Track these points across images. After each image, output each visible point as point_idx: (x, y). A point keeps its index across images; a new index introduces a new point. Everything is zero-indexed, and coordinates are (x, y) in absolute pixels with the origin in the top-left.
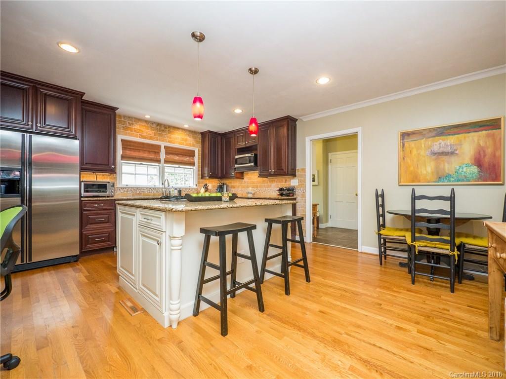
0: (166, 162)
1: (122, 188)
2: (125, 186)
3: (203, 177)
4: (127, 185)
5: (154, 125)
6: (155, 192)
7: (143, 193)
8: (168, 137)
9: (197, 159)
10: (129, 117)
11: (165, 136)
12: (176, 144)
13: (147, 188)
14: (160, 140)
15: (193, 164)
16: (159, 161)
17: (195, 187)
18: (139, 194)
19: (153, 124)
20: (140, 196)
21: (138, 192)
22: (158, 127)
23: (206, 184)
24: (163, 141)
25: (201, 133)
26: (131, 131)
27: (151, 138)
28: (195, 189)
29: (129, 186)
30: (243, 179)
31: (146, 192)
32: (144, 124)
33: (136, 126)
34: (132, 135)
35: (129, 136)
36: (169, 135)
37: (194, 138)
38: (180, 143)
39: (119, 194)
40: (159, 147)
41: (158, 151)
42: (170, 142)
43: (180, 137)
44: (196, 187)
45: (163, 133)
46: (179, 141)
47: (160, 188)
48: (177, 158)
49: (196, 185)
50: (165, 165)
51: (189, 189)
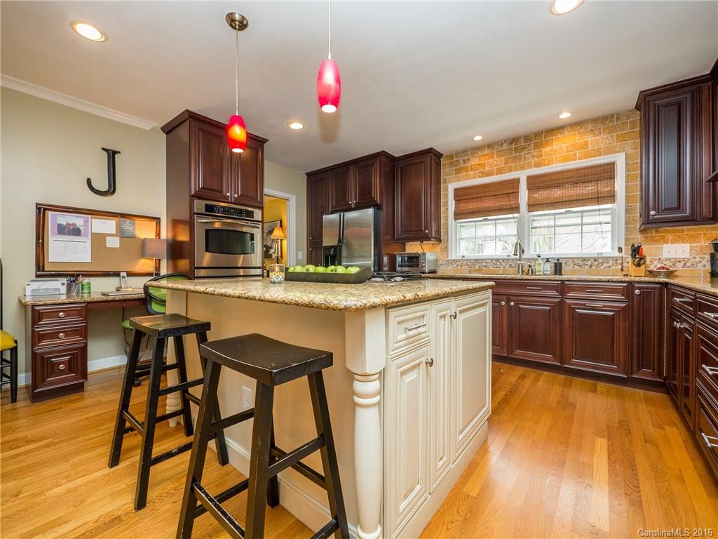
0: (532, 206)
1: (455, 261)
2: (461, 258)
4: (463, 257)
5: (504, 145)
6: (507, 267)
7: (484, 269)
8: (533, 157)
10: (464, 152)
11: (527, 156)
12: (554, 165)
13: (492, 260)
14: (516, 169)
15: (611, 198)
16: (516, 209)
17: (616, 254)
18: (479, 270)
19: (502, 144)
20: (480, 273)
21: (477, 267)
22: (513, 146)
24: (522, 168)
25: (638, 109)
26: (467, 171)
27: (499, 172)
28: (616, 259)
29: (466, 258)
31: (491, 267)
32: (486, 151)
33: (474, 161)
34: (467, 178)
35: (464, 180)
36: (536, 153)
37: (611, 130)
39: (451, 270)
41: (514, 190)
42: (538, 165)
43: (565, 145)
44: (620, 255)
45: (522, 153)
46: (563, 154)
48: (557, 193)
50: (530, 214)
51: (595, 260)
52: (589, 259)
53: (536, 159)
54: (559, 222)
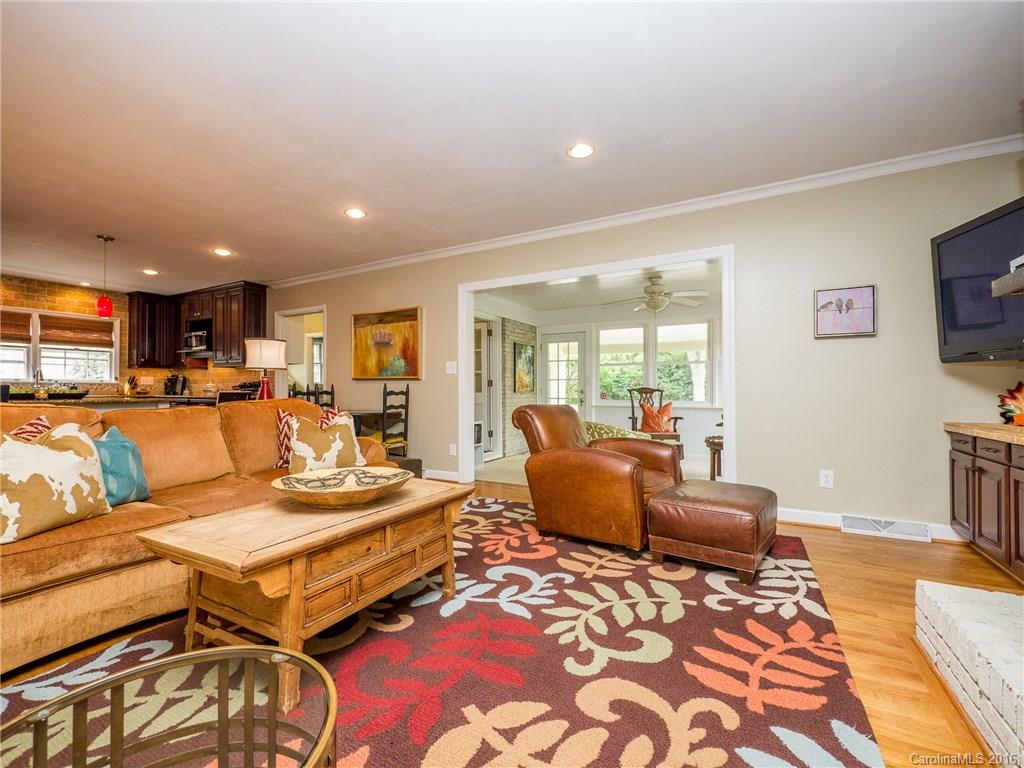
0: (43, 340)
3: (130, 366)
5: (15, 281)
8: (47, 301)
9: (115, 337)
11: (42, 299)
14: (28, 306)
15: (110, 344)
16: (28, 340)
17: (114, 381)
22: (25, 285)
23: (134, 378)
24: (35, 307)
25: (128, 294)
28: (113, 385)
30: (207, 368)
36: (49, 298)
38: (78, 311)
40: (28, 317)
41: (25, 323)
42: (51, 308)
43: (76, 301)
44: (116, 382)
45: (36, 295)
46: (75, 306)
47: (28, 383)
48: (69, 334)
49: (116, 379)
50: (42, 346)
51: (100, 385)
52: (94, 384)
53: (50, 303)
54: (68, 355)
